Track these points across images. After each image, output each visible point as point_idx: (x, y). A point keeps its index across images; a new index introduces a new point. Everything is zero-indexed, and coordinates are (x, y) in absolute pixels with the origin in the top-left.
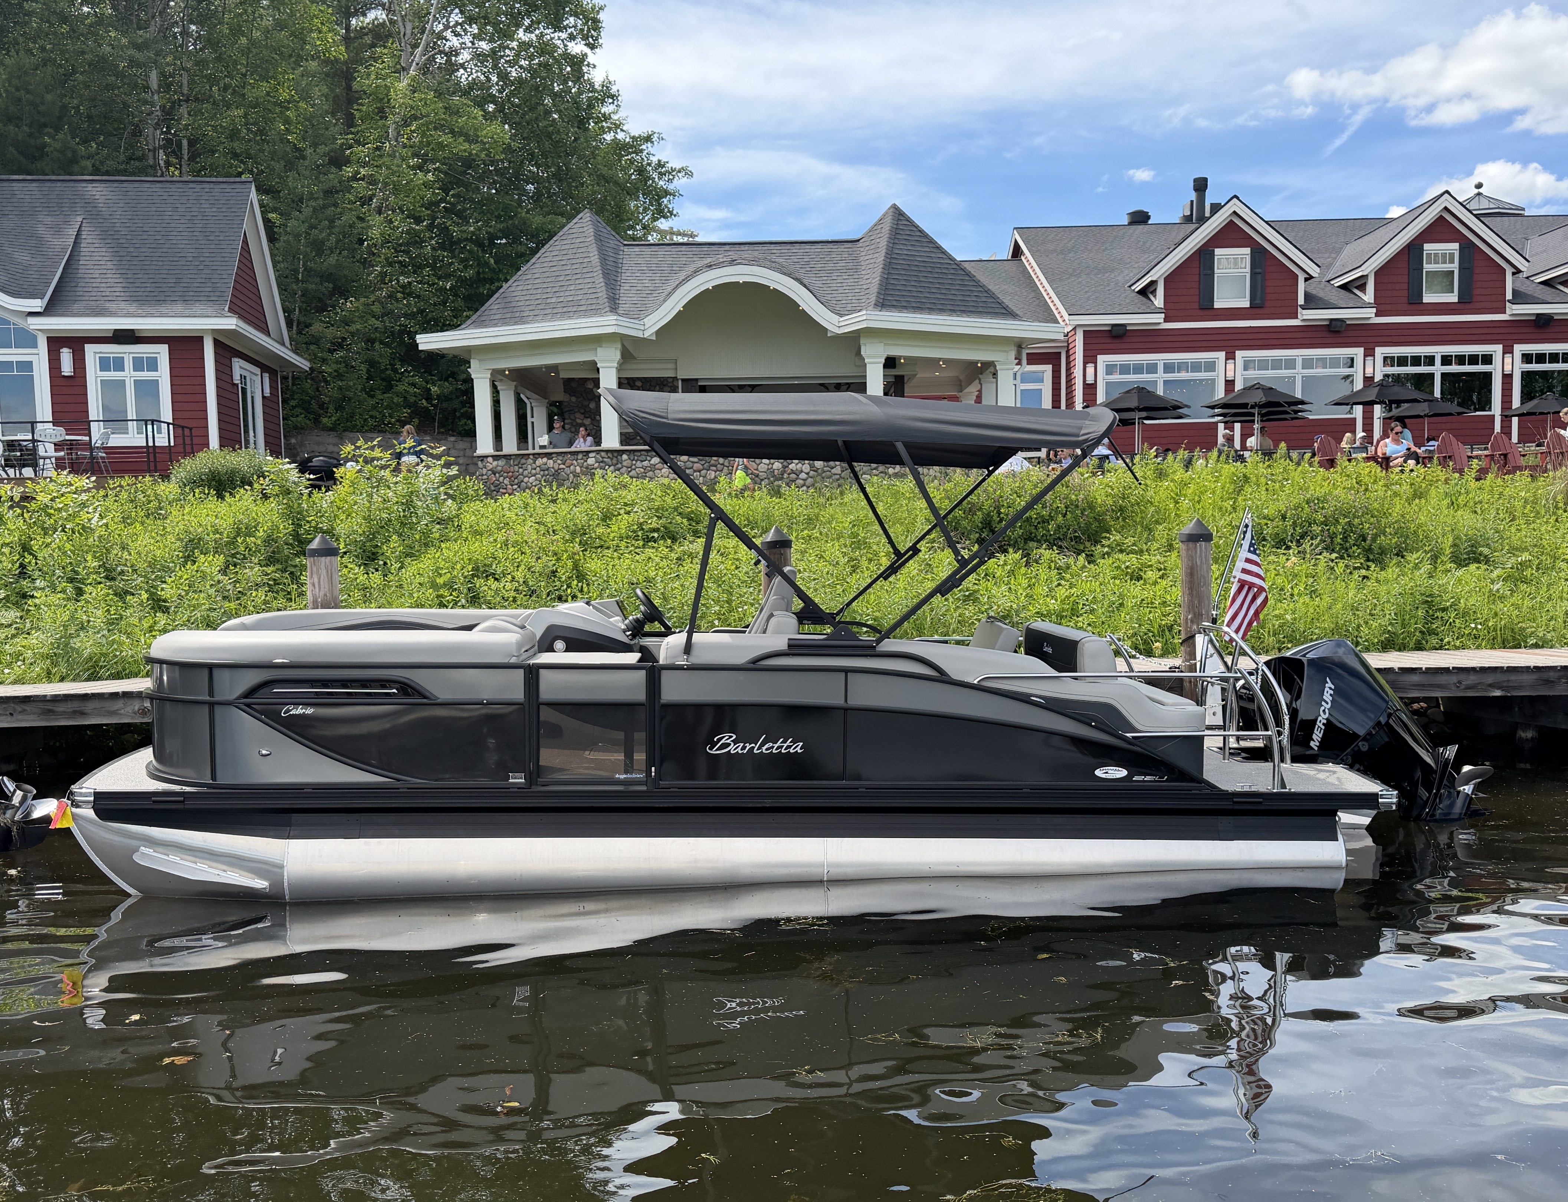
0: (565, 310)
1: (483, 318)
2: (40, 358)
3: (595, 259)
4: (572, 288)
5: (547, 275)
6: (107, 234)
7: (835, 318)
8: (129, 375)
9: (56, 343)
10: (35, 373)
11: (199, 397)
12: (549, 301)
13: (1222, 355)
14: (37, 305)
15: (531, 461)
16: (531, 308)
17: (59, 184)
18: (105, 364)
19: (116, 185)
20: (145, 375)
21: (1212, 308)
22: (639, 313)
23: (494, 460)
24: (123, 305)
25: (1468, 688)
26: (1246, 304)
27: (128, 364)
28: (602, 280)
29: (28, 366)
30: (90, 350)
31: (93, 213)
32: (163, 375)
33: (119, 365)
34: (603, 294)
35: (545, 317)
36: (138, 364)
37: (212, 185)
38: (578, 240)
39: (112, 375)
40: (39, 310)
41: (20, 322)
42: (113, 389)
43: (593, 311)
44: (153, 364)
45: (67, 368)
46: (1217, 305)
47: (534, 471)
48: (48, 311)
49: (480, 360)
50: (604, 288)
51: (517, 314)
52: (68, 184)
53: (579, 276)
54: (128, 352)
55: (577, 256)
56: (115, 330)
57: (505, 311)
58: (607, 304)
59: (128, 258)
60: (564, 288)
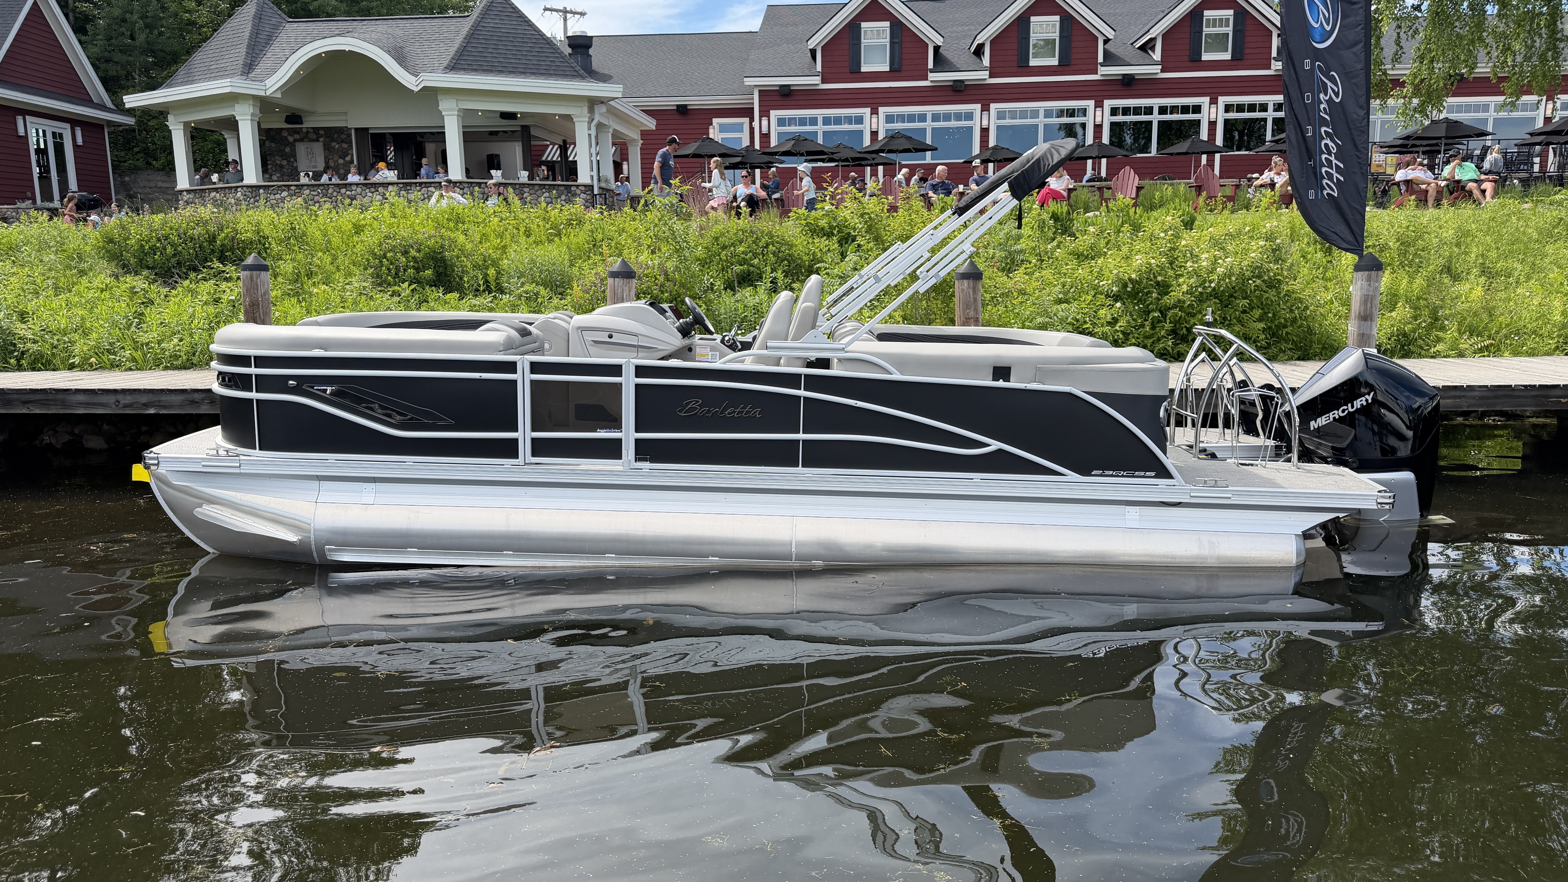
0: (217, 74)
1: (173, 82)
3: (247, 33)
4: (227, 57)
5: (217, 46)
7: (412, 79)
13: (867, 110)
21: (859, 72)
22: (265, 76)
25: (126, 406)
26: (886, 68)
28: (245, 50)
34: (241, 61)
35: (205, 80)
46: (863, 69)
49: (175, 115)
51: (191, 79)
53: (234, 47)
55: (239, 31)
57: (186, 76)
60: (223, 57)
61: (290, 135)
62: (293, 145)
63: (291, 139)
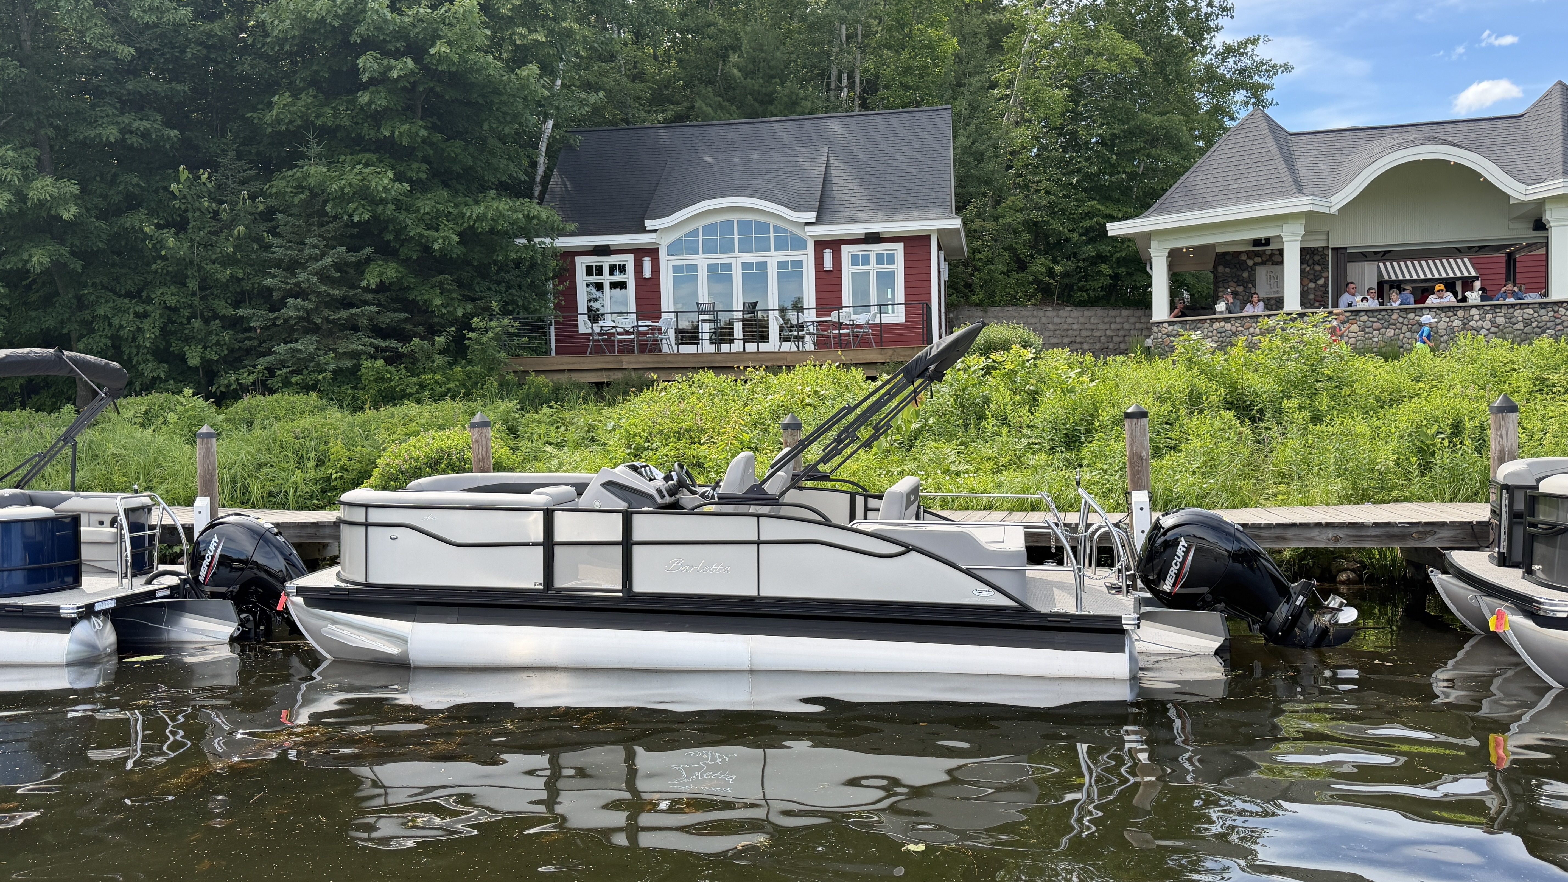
0: (1249, 194)
1: (1166, 206)
2: (808, 257)
3: (1274, 149)
4: (1254, 174)
5: (1225, 164)
6: (847, 158)
7: (1522, 187)
8: (873, 268)
9: (821, 245)
10: (804, 269)
11: (925, 284)
12: (1231, 187)
14: (812, 216)
15: (1207, 325)
16: (1214, 194)
17: (806, 122)
18: (855, 261)
19: (848, 119)
20: (886, 267)
22: (1325, 192)
23: (1170, 325)
24: (871, 213)
27: (873, 259)
28: (1284, 166)
29: (799, 264)
30: (845, 249)
31: (833, 143)
32: (899, 267)
33: (866, 260)
34: (1288, 178)
35: (1229, 202)
36: (880, 260)
37: (920, 114)
38: (1252, 134)
39: (862, 268)
40: (814, 220)
41: (797, 231)
42: (860, 280)
43: (1279, 193)
44: (891, 259)
45: (828, 265)
47: (1210, 334)
48: (818, 221)
49: (1159, 241)
50: (1288, 173)
51: (1200, 200)
52: (812, 121)
53: (1260, 164)
54: (872, 249)
55: (1254, 147)
56: (866, 234)
57: (1187, 198)
58: (1294, 187)
59: (868, 176)
60: (1246, 176)
61: (1249, 258)
62: (1252, 270)
63: (1250, 263)
